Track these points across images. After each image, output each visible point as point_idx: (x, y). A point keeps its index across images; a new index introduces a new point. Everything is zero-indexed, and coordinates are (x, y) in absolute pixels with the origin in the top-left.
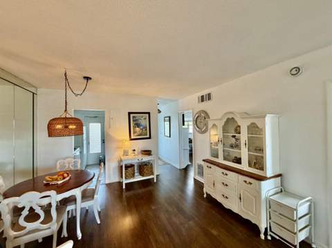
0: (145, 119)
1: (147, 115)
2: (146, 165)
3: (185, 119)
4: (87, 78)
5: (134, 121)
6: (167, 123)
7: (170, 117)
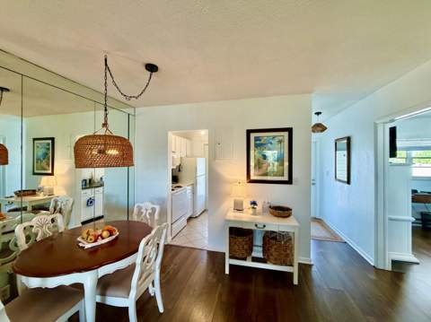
0: (280, 142)
1: (286, 134)
2: (275, 238)
3: (399, 144)
4: (152, 68)
5: (256, 146)
6: (342, 155)
7: (349, 139)
